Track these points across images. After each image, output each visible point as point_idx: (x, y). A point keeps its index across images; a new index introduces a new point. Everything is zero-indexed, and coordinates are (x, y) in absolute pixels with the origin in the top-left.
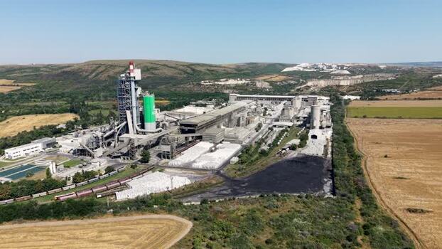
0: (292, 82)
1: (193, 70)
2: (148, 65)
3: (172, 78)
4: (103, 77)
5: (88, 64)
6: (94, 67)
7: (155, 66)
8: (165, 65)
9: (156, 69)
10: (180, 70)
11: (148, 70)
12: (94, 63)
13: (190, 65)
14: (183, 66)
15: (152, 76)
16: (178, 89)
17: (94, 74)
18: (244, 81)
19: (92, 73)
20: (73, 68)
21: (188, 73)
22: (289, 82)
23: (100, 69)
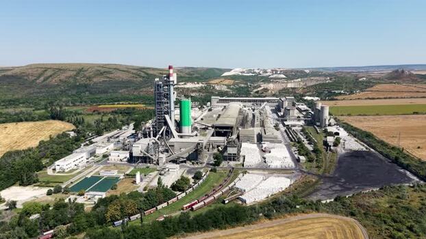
0: (243, 85)
1: (147, 74)
2: (99, 69)
3: (129, 82)
4: (54, 81)
5: (30, 67)
6: (40, 71)
7: (107, 70)
8: (117, 68)
9: (110, 73)
10: (133, 73)
11: (102, 74)
12: (37, 67)
13: (141, 69)
14: (134, 69)
15: (108, 79)
16: (142, 94)
17: (42, 78)
18: (200, 85)
19: (39, 77)
20: (14, 72)
21: (144, 77)
22: (240, 85)
23: (49, 73)
